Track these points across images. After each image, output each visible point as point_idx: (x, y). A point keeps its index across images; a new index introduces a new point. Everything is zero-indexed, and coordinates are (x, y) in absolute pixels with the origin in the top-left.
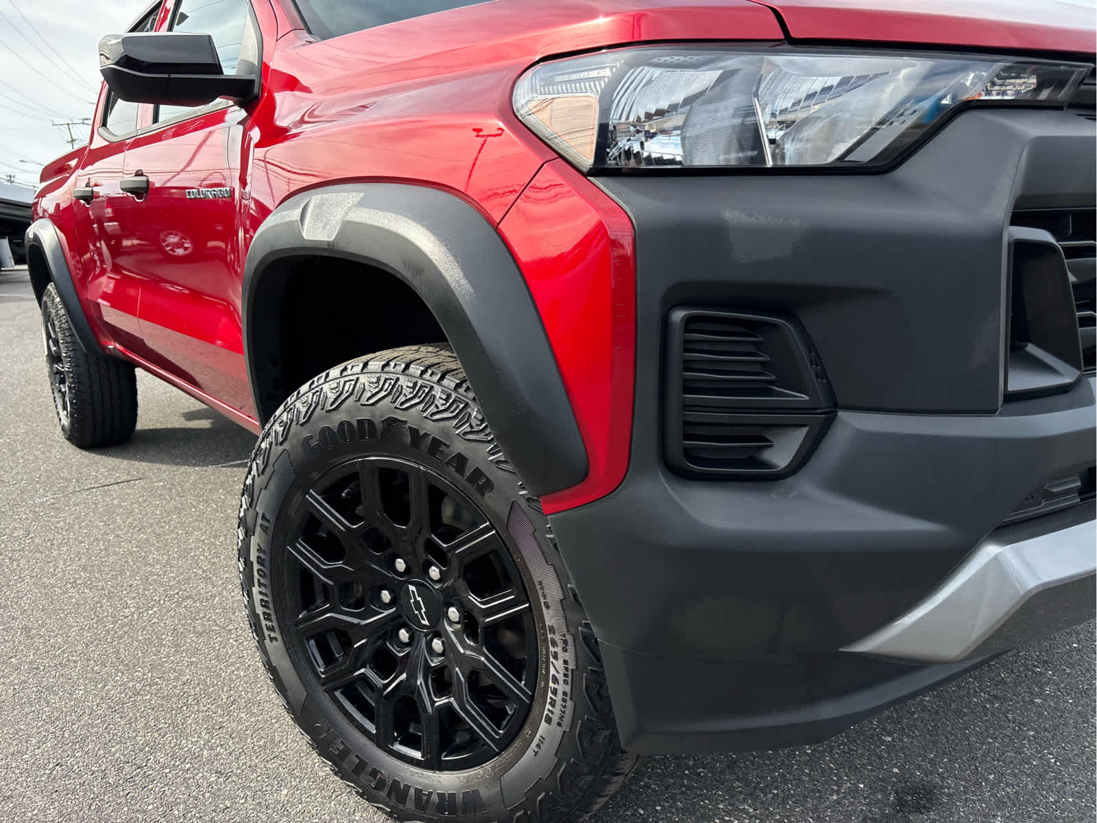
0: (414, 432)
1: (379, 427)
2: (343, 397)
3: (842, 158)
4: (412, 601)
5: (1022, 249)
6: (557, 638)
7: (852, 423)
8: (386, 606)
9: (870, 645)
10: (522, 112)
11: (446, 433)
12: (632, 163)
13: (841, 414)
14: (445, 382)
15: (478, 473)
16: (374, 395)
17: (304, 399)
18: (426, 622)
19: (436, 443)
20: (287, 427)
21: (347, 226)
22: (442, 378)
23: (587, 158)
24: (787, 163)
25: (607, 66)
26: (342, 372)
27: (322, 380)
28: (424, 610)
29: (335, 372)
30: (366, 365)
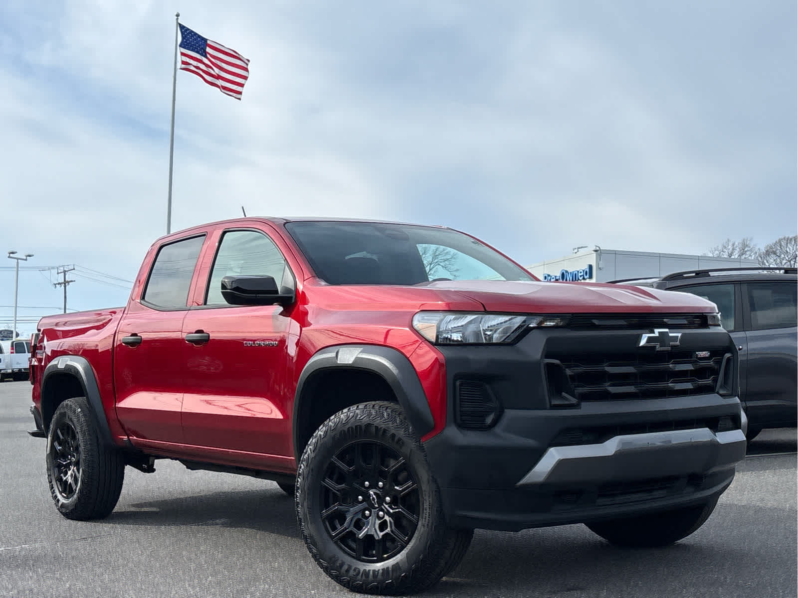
0: (377, 427)
1: (363, 428)
2: (350, 418)
3: (503, 341)
4: (371, 498)
5: (548, 365)
6: (427, 493)
7: (509, 413)
8: (361, 502)
9: (522, 482)
10: (416, 327)
11: (388, 428)
12: (448, 342)
13: (506, 410)
14: (388, 410)
15: (400, 440)
16: (362, 416)
17: (333, 421)
18: (377, 506)
19: (385, 431)
20: (326, 432)
21: (357, 359)
22: (386, 409)
23: (434, 340)
24: (494, 341)
25: (438, 316)
26: (348, 410)
27: (340, 414)
28: (376, 501)
29: (345, 410)
30: (358, 407)
